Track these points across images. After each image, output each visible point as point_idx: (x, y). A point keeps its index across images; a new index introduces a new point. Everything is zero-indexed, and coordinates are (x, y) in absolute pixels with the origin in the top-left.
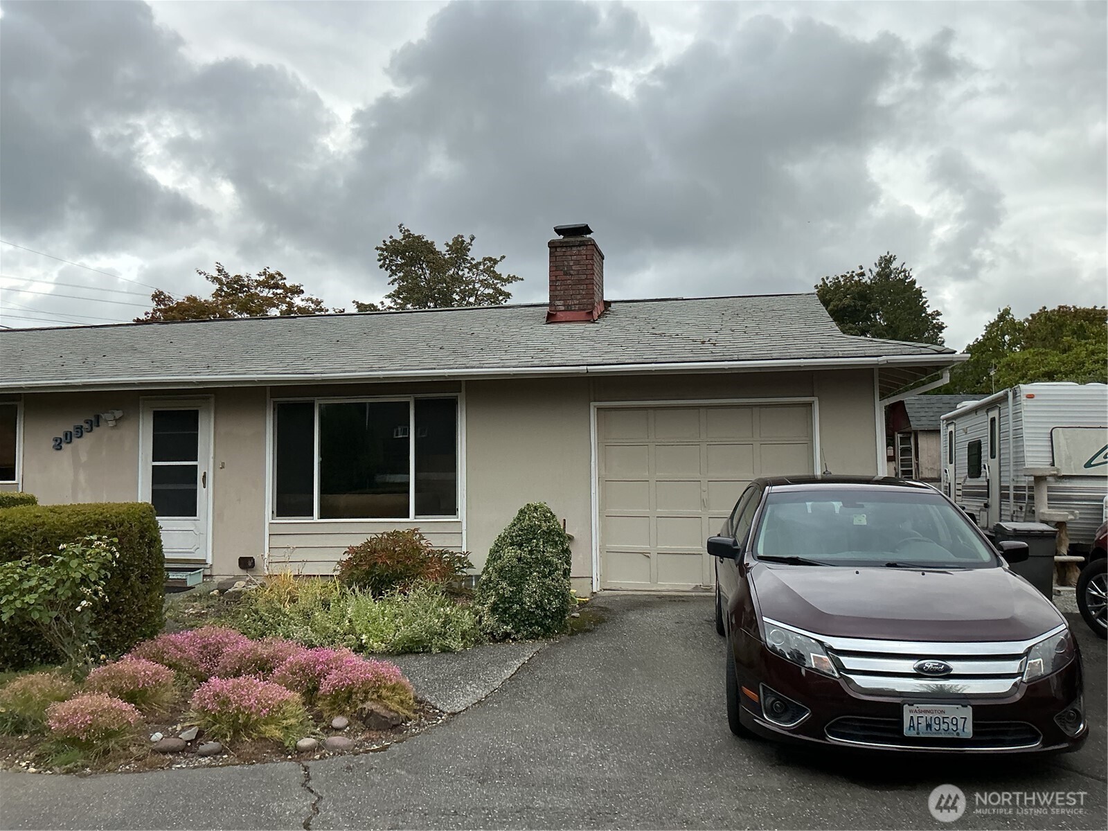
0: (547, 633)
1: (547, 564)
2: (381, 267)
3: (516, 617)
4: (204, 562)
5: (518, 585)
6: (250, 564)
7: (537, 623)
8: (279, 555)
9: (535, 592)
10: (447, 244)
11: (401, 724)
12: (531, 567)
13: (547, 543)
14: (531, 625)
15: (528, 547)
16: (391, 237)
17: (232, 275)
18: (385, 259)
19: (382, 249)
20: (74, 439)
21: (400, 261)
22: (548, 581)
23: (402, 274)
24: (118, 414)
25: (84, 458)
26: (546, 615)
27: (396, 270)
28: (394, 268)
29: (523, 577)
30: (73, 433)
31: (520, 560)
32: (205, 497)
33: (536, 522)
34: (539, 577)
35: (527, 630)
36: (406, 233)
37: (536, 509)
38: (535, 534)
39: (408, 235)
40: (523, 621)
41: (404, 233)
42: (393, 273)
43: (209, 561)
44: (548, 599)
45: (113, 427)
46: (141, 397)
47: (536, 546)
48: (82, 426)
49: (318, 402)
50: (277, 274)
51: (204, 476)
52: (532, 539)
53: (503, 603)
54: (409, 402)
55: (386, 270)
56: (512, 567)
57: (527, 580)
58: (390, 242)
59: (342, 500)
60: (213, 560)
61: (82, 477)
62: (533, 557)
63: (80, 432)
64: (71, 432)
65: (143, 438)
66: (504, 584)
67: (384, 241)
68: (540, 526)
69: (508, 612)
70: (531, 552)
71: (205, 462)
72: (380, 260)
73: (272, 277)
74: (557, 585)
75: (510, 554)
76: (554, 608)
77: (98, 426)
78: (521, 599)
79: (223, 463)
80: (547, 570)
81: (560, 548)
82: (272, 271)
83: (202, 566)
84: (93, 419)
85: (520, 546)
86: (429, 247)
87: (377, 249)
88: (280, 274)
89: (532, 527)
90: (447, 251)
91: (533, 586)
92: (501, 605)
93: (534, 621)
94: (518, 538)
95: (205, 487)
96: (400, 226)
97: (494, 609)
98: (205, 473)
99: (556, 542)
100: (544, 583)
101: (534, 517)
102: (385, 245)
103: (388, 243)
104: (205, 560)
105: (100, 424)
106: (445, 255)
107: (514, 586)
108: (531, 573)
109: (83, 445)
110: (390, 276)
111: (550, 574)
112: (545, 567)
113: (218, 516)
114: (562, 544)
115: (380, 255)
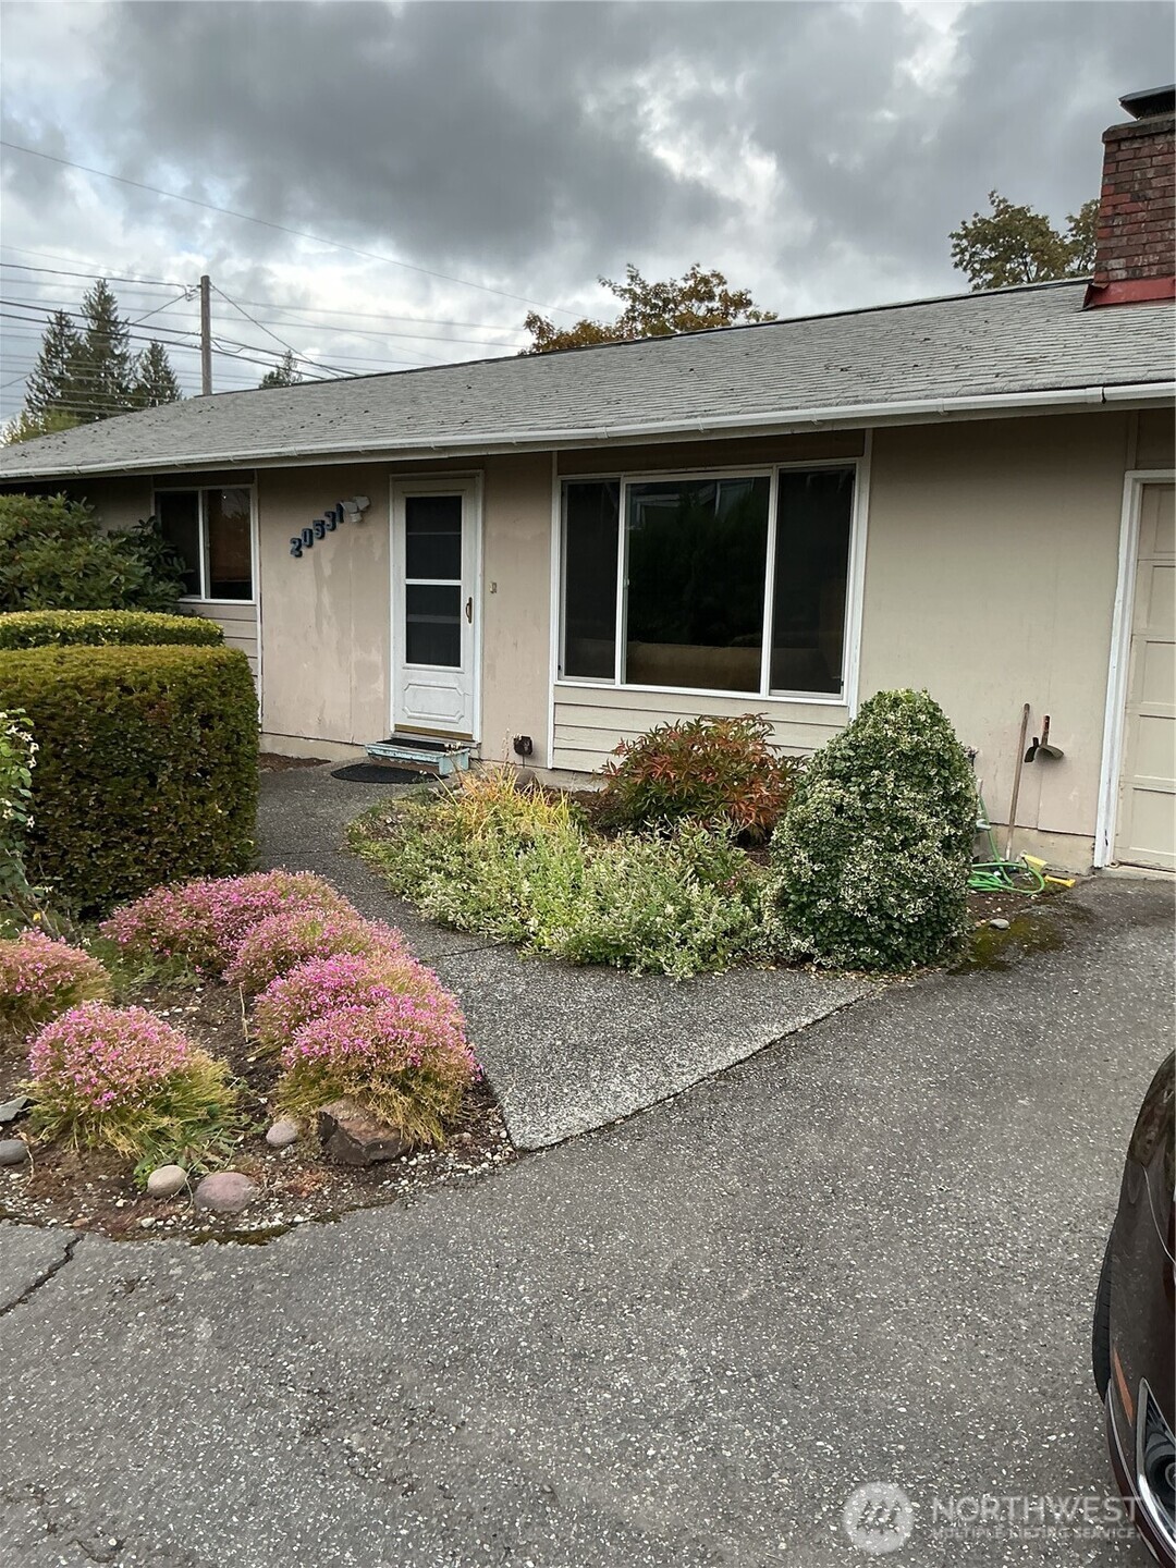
0: (894, 961)
1: (900, 823)
2: (956, 265)
3: (822, 923)
4: (467, 738)
5: (831, 862)
6: (526, 748)
7: (869, 941)
8: (567, 738)
9: (868, 879)
10: (1071, 219)
11: (398, 1159)
12: (863, 826)
13: (906, 778)
14: (855, 944)
15: (859, 785)
16: (976, 215)
17: (651, 283)
18: (962, 252)
19: (959, 237)
20: (315, 541)
21: (987, 254)
22: (899, 859)
23: (990, 276)
24: (363, 503)
25: (327, 571)
26: (890, 928)
27: (980, 270)
28: (977, 266)
29: (843, 845)
30: (314, 532)
31: (840, 810)
32: (471, 635)
33: (890, 733)
34: (877, 850)
35: (846, 952)
36: (1002, 207)
37: (896, 702)
38: (882, 758)
39: (1004, 209)
40: (839, 934)
41: (999, 205)
42: (976, 274)
43: (477, 738)
44: (897, 896)
45: (361, 522)
46: (391, 476)
47: (877, 785)
48: (323, 522)
49: (626, 480)
50: (713, 275)
51: (470, 604)
52: (872, 768)
53: (799, 892)
54: (769, 478)
55: (965, 269)
56: (821, 823)
57: (850, 853)
58: (974, 223)
59: (663, 653)
60: (482, 735)
61: (326, 600)
62: (869, 806)
63: (321, 530)
64: (311, 531)
65: (394, 542)
66: (803, 855)
67: (964, 223)
68: (895, 742)
69: (807, 911)
70: (864, 796)
71: (470, 583)
72: (954, 255)
73: (705, 281)
74: (921, 868)
75: (822, 795)
76: (912, 916)
77: (342, 521)
78: (834, 890)
79: (495, 584)
80: (898, 837)
81: (938, 791)
82: (704, 271)
83: (467, 744)
84: (335, 511)
85: (846, 779)
86: (1038, 227)
87: (952, 236)
88: (718, 276)
89: (877, 742)
90: (1071, 230)
91: (863, 867)
92: (792, 897)
93: (861, 938)
94: (843, 764)
95: (470, 622)
96: (992, 195)
97: (781, 901)
98: (470, 599)
99: (930, 780)
100: (889, 863)
101: (887, 722)
102: (965, 228)
103: (971, 226)
104: (471, 736)
105: (345, 519)
106: (1066, 237)
107: (822, 862)
108: (860, 840)
109: (326, 547)
110: (970, 280)
111: (905, 844)
112: (896, 830)
113: (488, 670)
114: (945, 783)
115: (956, 246)
